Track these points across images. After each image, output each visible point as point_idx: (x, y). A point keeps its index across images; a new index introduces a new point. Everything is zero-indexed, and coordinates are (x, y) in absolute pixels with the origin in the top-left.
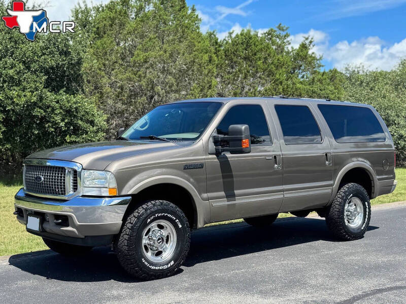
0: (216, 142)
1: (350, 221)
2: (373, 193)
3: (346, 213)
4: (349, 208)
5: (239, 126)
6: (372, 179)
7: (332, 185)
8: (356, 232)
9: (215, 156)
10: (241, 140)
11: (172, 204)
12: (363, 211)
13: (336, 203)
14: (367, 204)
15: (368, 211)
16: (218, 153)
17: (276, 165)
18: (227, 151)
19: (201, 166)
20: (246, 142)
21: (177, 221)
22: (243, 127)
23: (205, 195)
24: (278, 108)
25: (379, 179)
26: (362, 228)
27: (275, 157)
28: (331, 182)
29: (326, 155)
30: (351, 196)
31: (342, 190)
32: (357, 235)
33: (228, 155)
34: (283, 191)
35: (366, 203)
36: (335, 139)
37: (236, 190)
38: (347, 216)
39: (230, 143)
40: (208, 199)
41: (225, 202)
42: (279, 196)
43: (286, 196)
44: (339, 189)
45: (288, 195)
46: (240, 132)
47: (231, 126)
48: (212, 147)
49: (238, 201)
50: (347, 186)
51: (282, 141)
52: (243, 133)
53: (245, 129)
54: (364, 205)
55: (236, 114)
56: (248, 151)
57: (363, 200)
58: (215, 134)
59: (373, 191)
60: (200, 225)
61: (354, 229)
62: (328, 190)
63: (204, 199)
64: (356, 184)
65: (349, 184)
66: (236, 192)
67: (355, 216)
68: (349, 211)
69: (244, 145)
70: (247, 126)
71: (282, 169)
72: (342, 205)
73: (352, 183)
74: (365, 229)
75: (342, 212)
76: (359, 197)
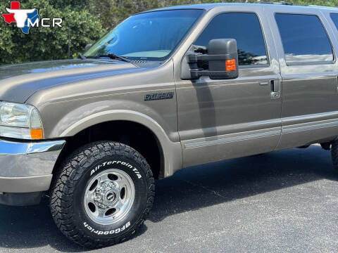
0: (192, 63)
5: (223, 41)
9: (189, 82)
10: (224, 60)
11: (128, 147)
16: (194, 78)
17: (273, 93)
18: (205, 75)
19: (170, 96)
20: (231, 64)
21: (135, 169)
22: (228, 42)
23: (175, 135)
24: (280, 17)
27: (272, 82)
33: (208, 80)
34: (280, 125)
37: (218, 125)
39: (210, 65)
40: (180, 139)
41: (202, 143)
42: (276, 132)
43: (284, 131)
45: (287, 130)
46: (222, 50)
47: (212, 41)
48: (186, 69)
49: (221, 140)
51: (282, 61)
52: (228, 51)
53: (231, 44)
55: (221, 25)
56: (234, 75)
58: (192, 52)
60: (168, 172)
63: (174, 140)
66: (219, 128)
69: (229, 68)
70: (235, 40)
71: (281, 98)
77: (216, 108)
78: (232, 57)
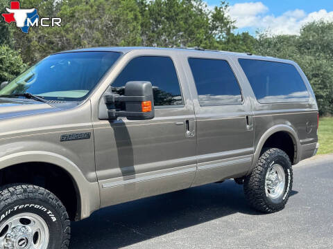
0: (109, 103)
1: (271, 190)
2: (296, 158)
3: (266, 182)
4: (271, 176)
5: (138, 83)
6: (294, 143)
7: (252, 152)
8: (277, 202)
9: (107, 122)
10: (140, 102)
11: (42, 189)
12: (284, 180)
13: (257, 171)
14: (289, 172)
15: (289, 179)
16: (111, 119)
17: (188, 132)
18: (123, 115)
19: (87, 136)
20: (147, 104)
21: (50, 212)
22: (144, 85)
23: (92, 175)
24: (192, 61)
25: (302, 143)
26: (284, 199)
27: (187, 122)
28: (252, 149)
29: (247, 117)
30: (272, 163)
31: (263, 157)
32: (278, 206)
33: (125, 120)
34: (195, 162)
35: (288, 170)
36: (257, 99)
37: (136, 164)
38: (268, 185)
39: (127, 105)
40: (97, 179)
41: (121, 182)
42: (191, 169)
43: (199, 168)
44: (261, 155)
45: (202, 167)
46: (139, 91)
47: (129, 83)
48: (104, 109)
49: (139, 179)
50: (269, 152)
51: (196, 101)
52: (144, 93)
53: (147, 87)
54: (286, 172)
55: (137, 68)
56: (150, 115)
57: (285, 167)
58: (109, 93)
59: (295, 156)
60: (85, 213)
61: (275, 200)
62: (248, 159)
63: (91, 180)
64: (278, 150)
65: (271, 150)
66: (137, 167)
67: (276, 184)
68: (270, 180)
69: (145, 109)
70: (149, 83)
71: (196, 136)
72: (263, 174)
73: (274, 149)
74: (287, 199)
75: (262, 182)
76: (281, 164)
77: (134, 147)
78: (148, 99)
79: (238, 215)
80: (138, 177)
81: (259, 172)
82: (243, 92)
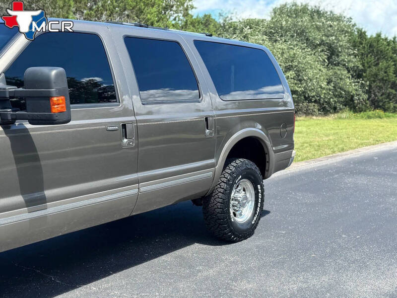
1: (237, 213)
2: (268, 171)
3: (232, 202)
4: (237, 194)
5: (45, 70)
6: (266, 152)
7: (213, 165)
8: (245, 228)
10: (48, 97)
12: (254, 199)
13: (220, 190)
14: (259, 188)
15: (260, 197)
17: (125, 140)
20: (59, 103)
22: (54, 72)
24: (129, 41)
25: (276, 152)
26: (253, 223)
27: (124, 126)
28: (212, 161)
29: (206, 119)
30: (239, 178)
31: (227, 171)
32: (246, 233)
33: (28, 126)
35: (259, 186)
36: (219, 95)
37: (47, 189)
38: (233, 206)
42: (132, 191)
43: (142, 189)
44: (224, 168)
45: (146, 188)
46: (45, 82)
47: (30, 70)
49: (52, 209)
50: (235, 165)
51: (136, 98)
52: (53, 85)
53: (57, 75)
54: (256, 189)
56: (65, 118)
57: (256, 182)
59: (267, 168)
61: (242, 225)
62: (208, 174)
64: (247, 161)
65: (238, 161)
66: (48, 193)
67: (243, 205)
68: (236, 200)
69: (56, 109)
70: (61, 69)
71: (137, 146)
72: (227, 194)
73: (241, 160)
74: (257, 223)
75: (226, 203)
76: (249, 179)
77: (43, 163)
78: (60, 93)
79: (197, 247)
80: (52, 206)
81: (222, 190)
82: (200, 86)
